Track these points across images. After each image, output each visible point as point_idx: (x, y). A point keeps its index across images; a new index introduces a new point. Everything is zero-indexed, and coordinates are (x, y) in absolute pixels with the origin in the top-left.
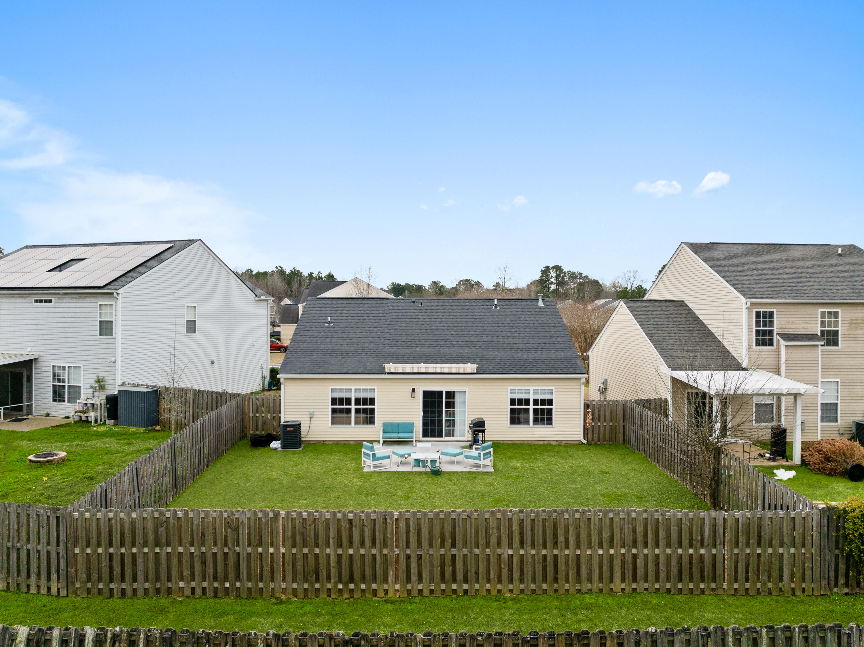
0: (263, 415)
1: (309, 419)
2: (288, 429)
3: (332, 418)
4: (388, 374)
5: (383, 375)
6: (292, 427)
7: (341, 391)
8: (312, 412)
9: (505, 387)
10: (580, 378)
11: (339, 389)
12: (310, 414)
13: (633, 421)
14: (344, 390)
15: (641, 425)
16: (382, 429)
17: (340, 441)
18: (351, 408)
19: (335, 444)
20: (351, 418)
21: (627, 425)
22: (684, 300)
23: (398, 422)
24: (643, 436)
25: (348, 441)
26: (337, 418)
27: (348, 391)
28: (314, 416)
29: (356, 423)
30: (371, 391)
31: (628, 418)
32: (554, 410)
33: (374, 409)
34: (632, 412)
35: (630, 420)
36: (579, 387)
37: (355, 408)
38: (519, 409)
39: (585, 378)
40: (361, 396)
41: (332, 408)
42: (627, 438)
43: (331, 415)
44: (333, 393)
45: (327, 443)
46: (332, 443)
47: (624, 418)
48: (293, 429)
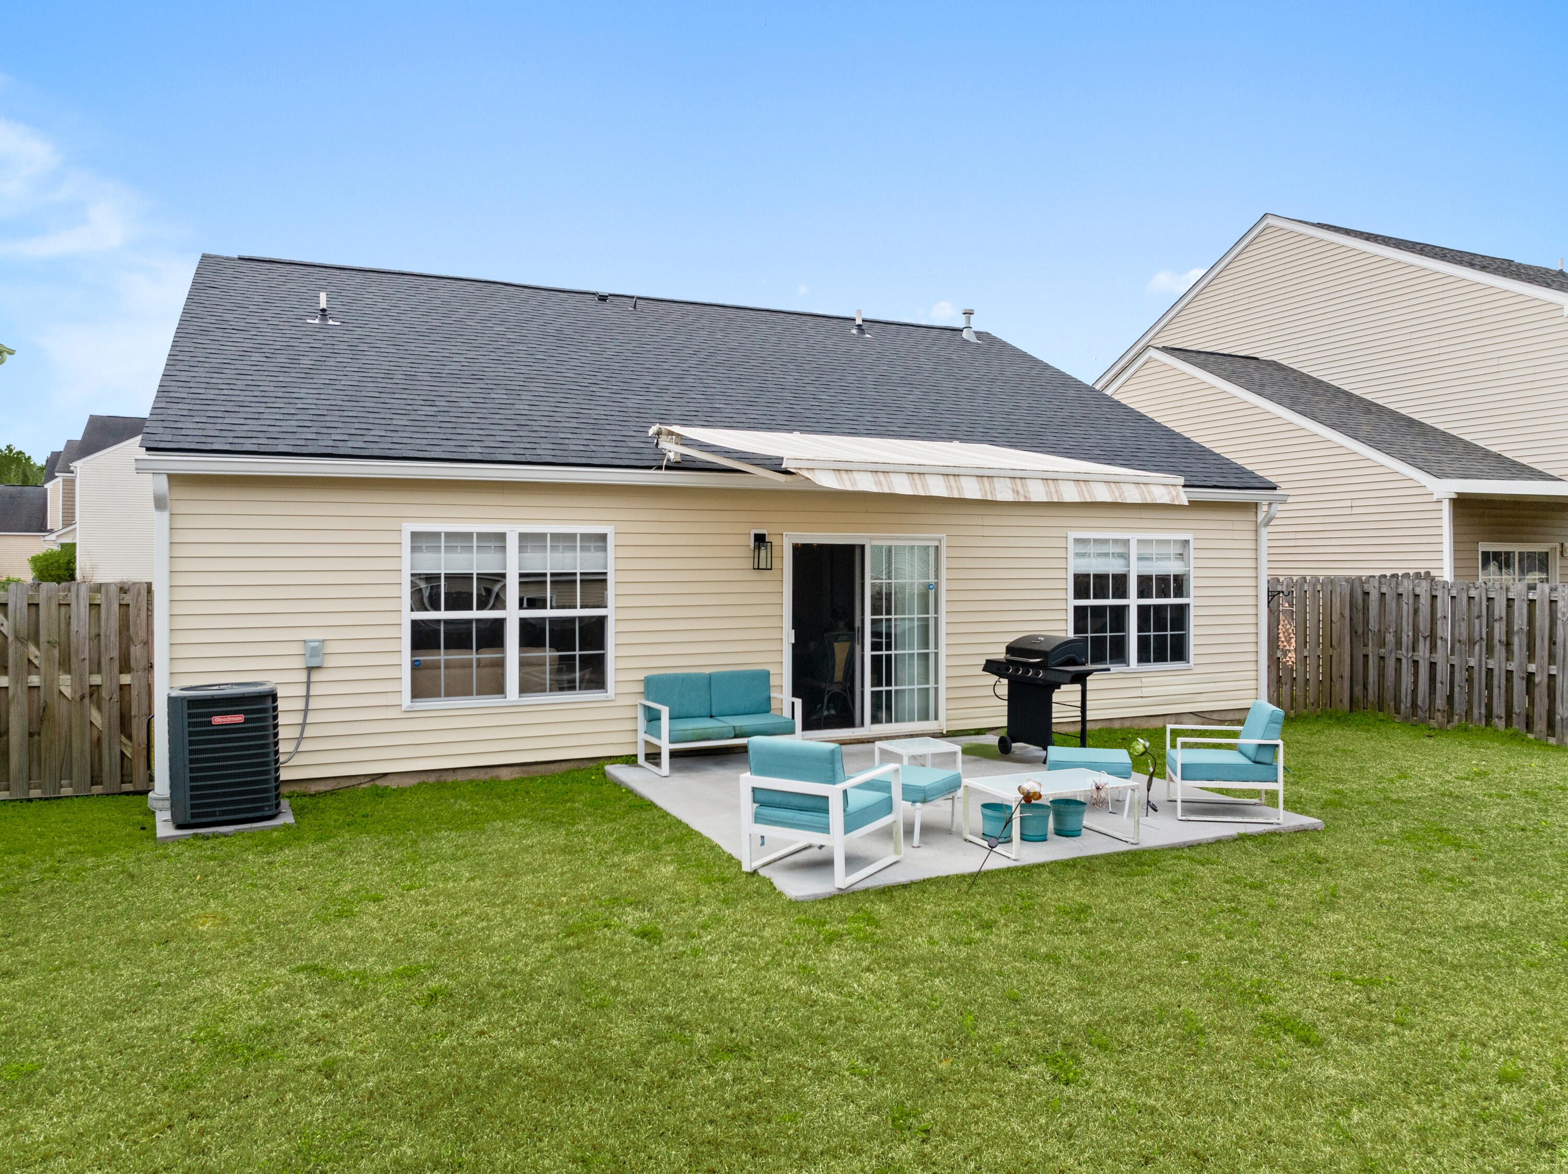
0: (35, 680)
1: (303, 677)
2: (217, 720)
3: (416, 667)
4: (668, 468)
5: (651, 471)
6: (241, 708)
7: (459, 544)
8: (317, 644)
9: (1061, 533)
10: (1256, 505)
11: (446, 534)
12: (308, 654)
13: (1411, 634)
14: (472, 542)
15: (1477, 638)
16: (641, 704)
17: (454, 770)
18: (501, 623)
19: (432, 785)
20: (500, 664)
21: (1372, 651)
22: (1275, 359)
23: (707, 671)
24: (1496, 672)
25: (489, 770)
26: (440, 668)
27: (493, 544)
28: (329, 662)
29: (525, 688)
30: (592, 545)
31: (1376, 630)
32: (1192, 612)
33: (601, 622)
34: (1405, 607)
35: (1387, 635)
36: (1251, 536)
37: (521, 619)
38: (1098, 611)
39: (1270, 504)
40: (548, 567)
41: (415, 623)
42: (1370, 692)
43: (412, 656)
44: (419, 556)
45: (393, 783)
46: (414, 781)
47: (1353, 632)
48: (246, 721)
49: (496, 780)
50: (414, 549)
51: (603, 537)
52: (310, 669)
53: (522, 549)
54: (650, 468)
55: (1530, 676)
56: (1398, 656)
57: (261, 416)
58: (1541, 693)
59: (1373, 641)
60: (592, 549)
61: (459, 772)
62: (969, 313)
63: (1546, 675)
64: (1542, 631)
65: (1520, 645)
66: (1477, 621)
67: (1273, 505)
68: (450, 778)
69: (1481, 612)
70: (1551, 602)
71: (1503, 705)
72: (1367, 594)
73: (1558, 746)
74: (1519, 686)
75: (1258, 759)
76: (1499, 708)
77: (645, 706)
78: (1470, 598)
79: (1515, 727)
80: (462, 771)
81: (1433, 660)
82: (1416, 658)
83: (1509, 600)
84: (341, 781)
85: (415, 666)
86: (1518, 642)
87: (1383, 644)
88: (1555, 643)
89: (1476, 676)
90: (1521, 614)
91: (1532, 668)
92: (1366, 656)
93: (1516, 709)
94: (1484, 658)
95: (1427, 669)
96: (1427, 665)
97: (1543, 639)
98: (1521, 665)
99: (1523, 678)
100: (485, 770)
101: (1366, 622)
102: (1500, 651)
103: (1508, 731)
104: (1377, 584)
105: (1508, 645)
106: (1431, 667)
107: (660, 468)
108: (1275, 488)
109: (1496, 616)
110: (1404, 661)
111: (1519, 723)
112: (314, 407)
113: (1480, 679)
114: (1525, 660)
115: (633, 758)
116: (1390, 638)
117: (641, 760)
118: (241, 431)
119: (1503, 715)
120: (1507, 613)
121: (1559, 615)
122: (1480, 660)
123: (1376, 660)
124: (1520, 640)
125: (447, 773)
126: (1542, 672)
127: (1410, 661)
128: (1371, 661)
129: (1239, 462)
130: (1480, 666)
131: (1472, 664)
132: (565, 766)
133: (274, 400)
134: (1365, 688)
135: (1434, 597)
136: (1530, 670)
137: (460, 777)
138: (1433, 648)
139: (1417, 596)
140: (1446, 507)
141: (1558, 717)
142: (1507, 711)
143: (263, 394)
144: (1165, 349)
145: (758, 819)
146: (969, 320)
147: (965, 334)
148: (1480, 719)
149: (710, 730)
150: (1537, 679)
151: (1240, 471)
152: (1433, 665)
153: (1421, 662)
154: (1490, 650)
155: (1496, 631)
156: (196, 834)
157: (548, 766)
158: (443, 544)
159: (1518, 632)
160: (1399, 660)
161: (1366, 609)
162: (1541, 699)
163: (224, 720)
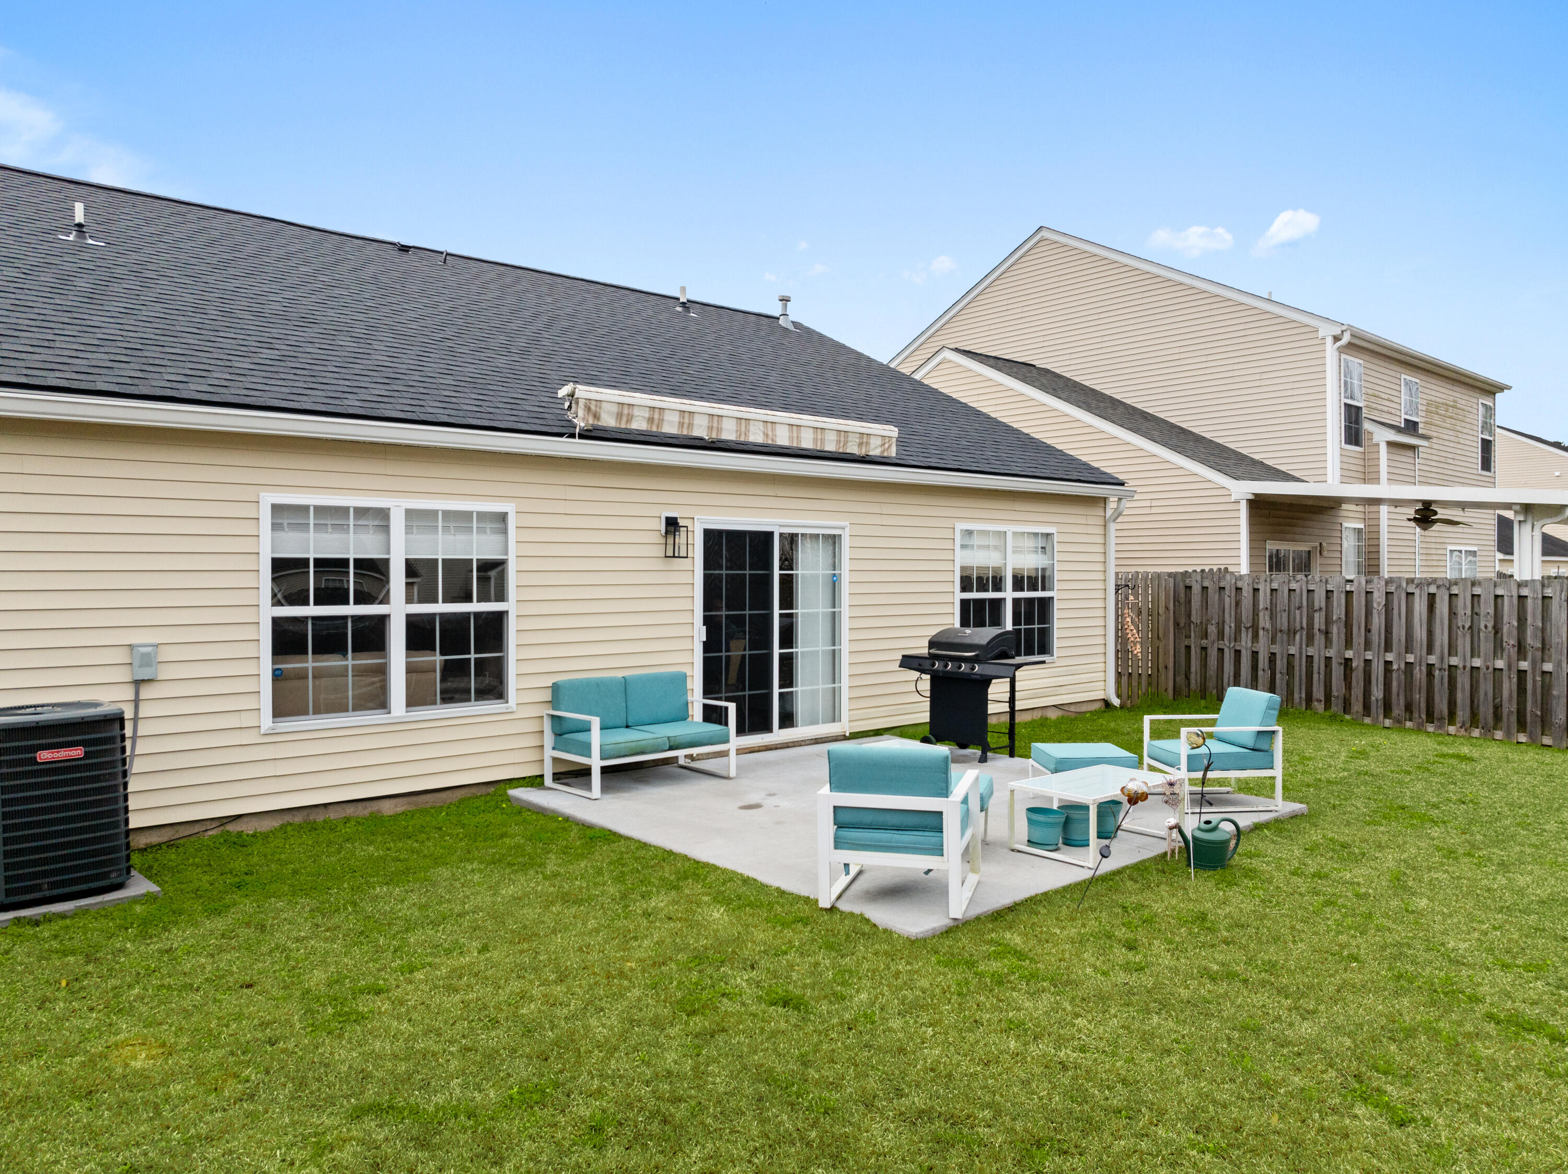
1: (128, 694)
2: (44, 756)
3: (278, 678)
4: (582, 436)
5: (563, 439)
6: (78, 738)
7: (329, 522)
8: (149, 649)
9: (947, 523)
10: (1105, 500)
11: (316, 508)
12: (136, 663)
13: (1233, 625)
14: (348, 518)
15: (1298, 628)
16: (548, 715)
17: (326, 805)
18: (383, 620)
19: (300, 826)
20: (382, 671)
21: (1194, 643)
22: (1048, 367)
23: (620, 674)
24: (1316, 659)
25: (368, 804)
26: (307, 677)
27: (371, 523)
28: (164, 673)
29: (413, 701)
30: (488, 526)
31: (1198, 622)
32: (1056, 605)
33: (499, 618)
34: (1227, 600)
35: (1210, 627)
36: (1100, 530)
37: (408, 616)
38: (979, 603)
39: (1120, 499)
40: (440, 553)
41: (276, 621)
42: (1193, 681)
43: (274, 663)
44: (281, 535)
45: (247, 828)
46: (275, 823)
47: (1177, 624)
48: (87, 755)
49: (377, 818)
50: (275, 527)
51: (502, 517)
52: (138, 683)
53: (408, 529)
54: (561, 435)
55: (1348, 661)
56: (1220, 647)
57: (51, 344)
58: (1357, 678)
59: (1195, 632)
60: (488, 531)
61: (331, 808)
62: (785, 300)
63: (1362, 660)
64: (1359, 617)
65: (1339, 633)
66: (1297, 612)
67: (1123, 501)
68: (320, 817)
69: (1301, 603)
70: (1367, 592)
71: (1322, 689)
72: (1189, 588)
73: (1374, 725)
74: (1337, 672)
75: (1257, 747)
76: (1318, 692)
77: (553, 716)
78: (1290, 590)
79: (1334, 709)
80: (336, 806)
81: (1254, 650)
82: (1238, 648)
83: (1327, 591)
84: (181, 828)
85: (277, 676)
86: (1337, 631)
87: (1205, 636)
88: (1369, 631)
89: (1296, 664)
90: (1339, 604)
91: (1349, 654)
92: (1188, 648)
93: (1335, 693)
94: (1304, 646)
95: (1250, 658)
96: (1249, 654)
97: (1359, 628)
98: (1339, 651)
99: (1341, 664)
100: (364, 804)
101: (1189, 616)
102: (1319, 639)
103: (1327, 713)
104: (1199, 579)
105: (1327, 633)
106: (1253, 656)
107: (572, 436)
108: (1122, 484)
109: (1317, 607)
110: (1227, 651)
111: (1337, 705)
112: (121, 338)
113: (1300, 665)
114: (1343, 648)
115: (539, 779)
116: (1212, 629)
117: (548, 781)
118: (33, 360)
119: (1323, 699)
120: (1327, 606)
121: (1375, 605)
122: (1301, 648)
123: (1199, 651)
124: (1339, 629)
125: (317, 810)
126: (1359, 658)
127: (1232, 651)
128: (1193, 652)
129: (1084, 459)
130: (1301, 653)
131: (1292, 652)
132: (459, 794)
133: (61, 326)
134: (1187, 678)
135: (1256, 590)
136: (1347, 656)
137: (332, 814)
138: (1255, 637)
139: (1238, 589)
140: (1243, 508)
141: (1373, 698)
142: (1325, 695)
143: (42, 317)
144: (957, 350)
145: (839, 844)
146: (785, 307)
147: (781, 322)
148: (1300, 703)
149: (643, 743)
150: (1354, 665)
151: (1087, 467)
152: (1255, 654)
153: (1244, 652)
154: (1310, 640)
155: (1316, 620)
156: (18, 919)
157: (438, 795)
158: (312, 521)
159: (1336, 621)
160: (1221, 651)
161: (1188, 602)
162: (1358, 683)
163: (71, 753)
